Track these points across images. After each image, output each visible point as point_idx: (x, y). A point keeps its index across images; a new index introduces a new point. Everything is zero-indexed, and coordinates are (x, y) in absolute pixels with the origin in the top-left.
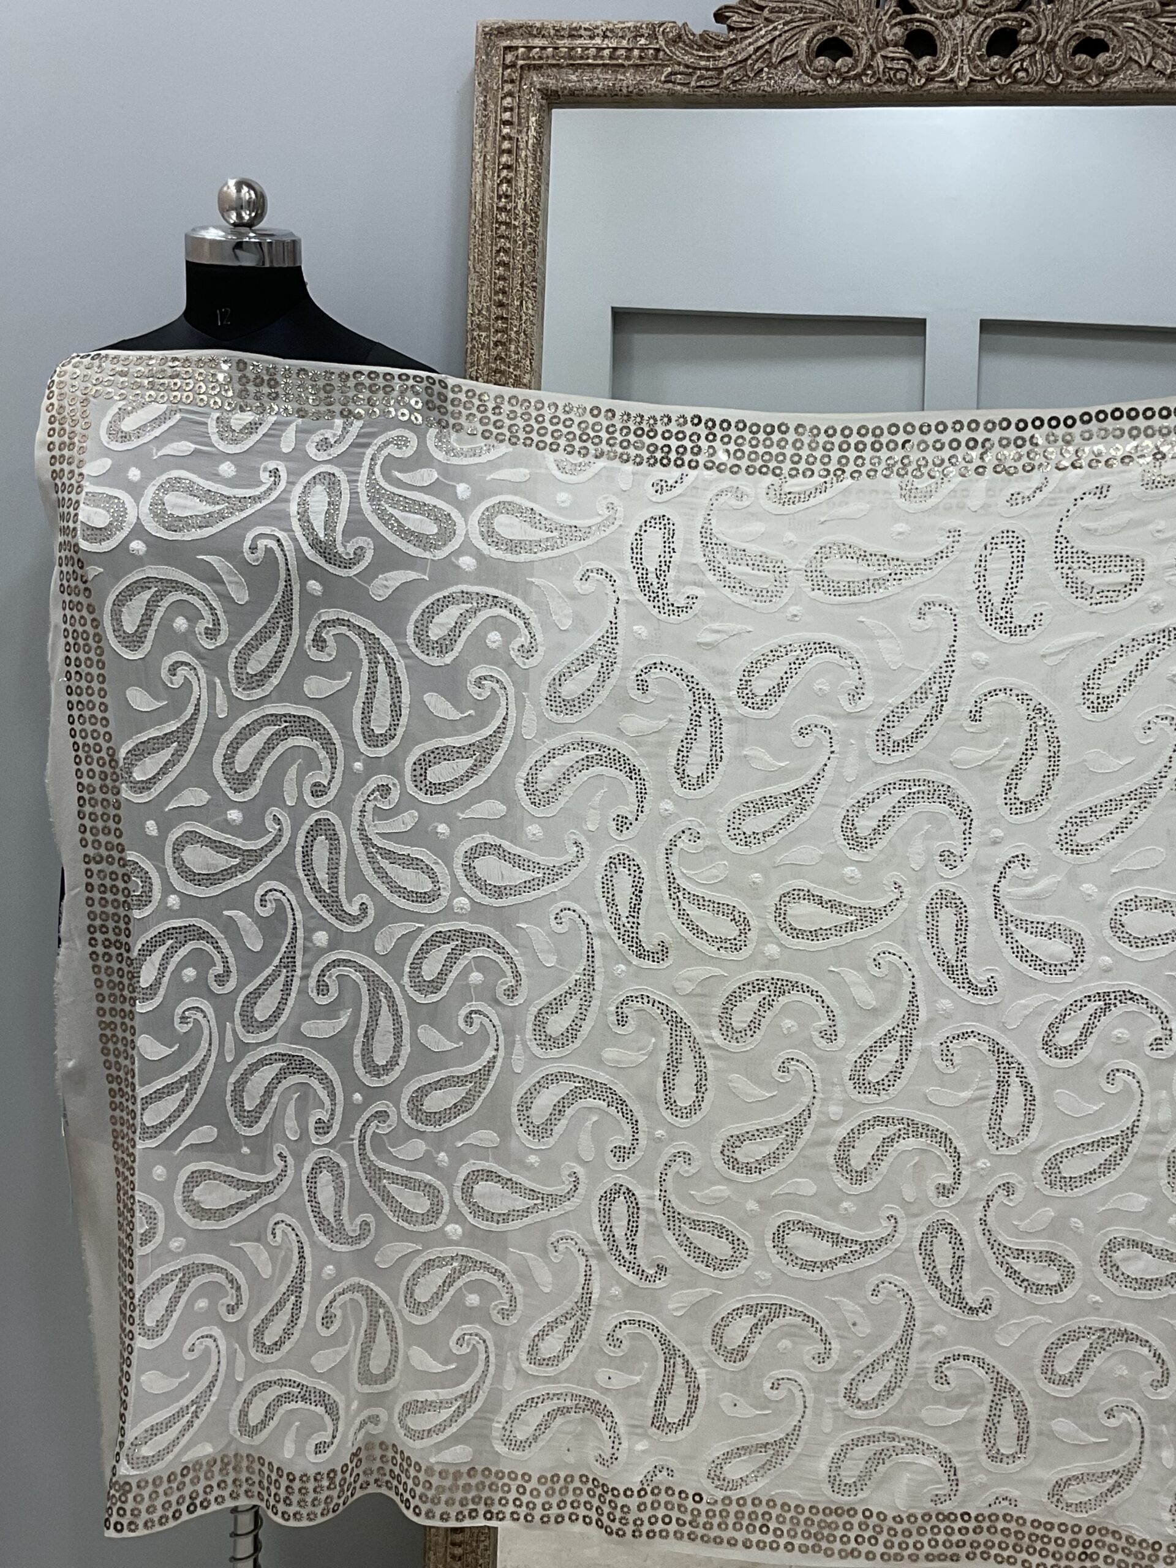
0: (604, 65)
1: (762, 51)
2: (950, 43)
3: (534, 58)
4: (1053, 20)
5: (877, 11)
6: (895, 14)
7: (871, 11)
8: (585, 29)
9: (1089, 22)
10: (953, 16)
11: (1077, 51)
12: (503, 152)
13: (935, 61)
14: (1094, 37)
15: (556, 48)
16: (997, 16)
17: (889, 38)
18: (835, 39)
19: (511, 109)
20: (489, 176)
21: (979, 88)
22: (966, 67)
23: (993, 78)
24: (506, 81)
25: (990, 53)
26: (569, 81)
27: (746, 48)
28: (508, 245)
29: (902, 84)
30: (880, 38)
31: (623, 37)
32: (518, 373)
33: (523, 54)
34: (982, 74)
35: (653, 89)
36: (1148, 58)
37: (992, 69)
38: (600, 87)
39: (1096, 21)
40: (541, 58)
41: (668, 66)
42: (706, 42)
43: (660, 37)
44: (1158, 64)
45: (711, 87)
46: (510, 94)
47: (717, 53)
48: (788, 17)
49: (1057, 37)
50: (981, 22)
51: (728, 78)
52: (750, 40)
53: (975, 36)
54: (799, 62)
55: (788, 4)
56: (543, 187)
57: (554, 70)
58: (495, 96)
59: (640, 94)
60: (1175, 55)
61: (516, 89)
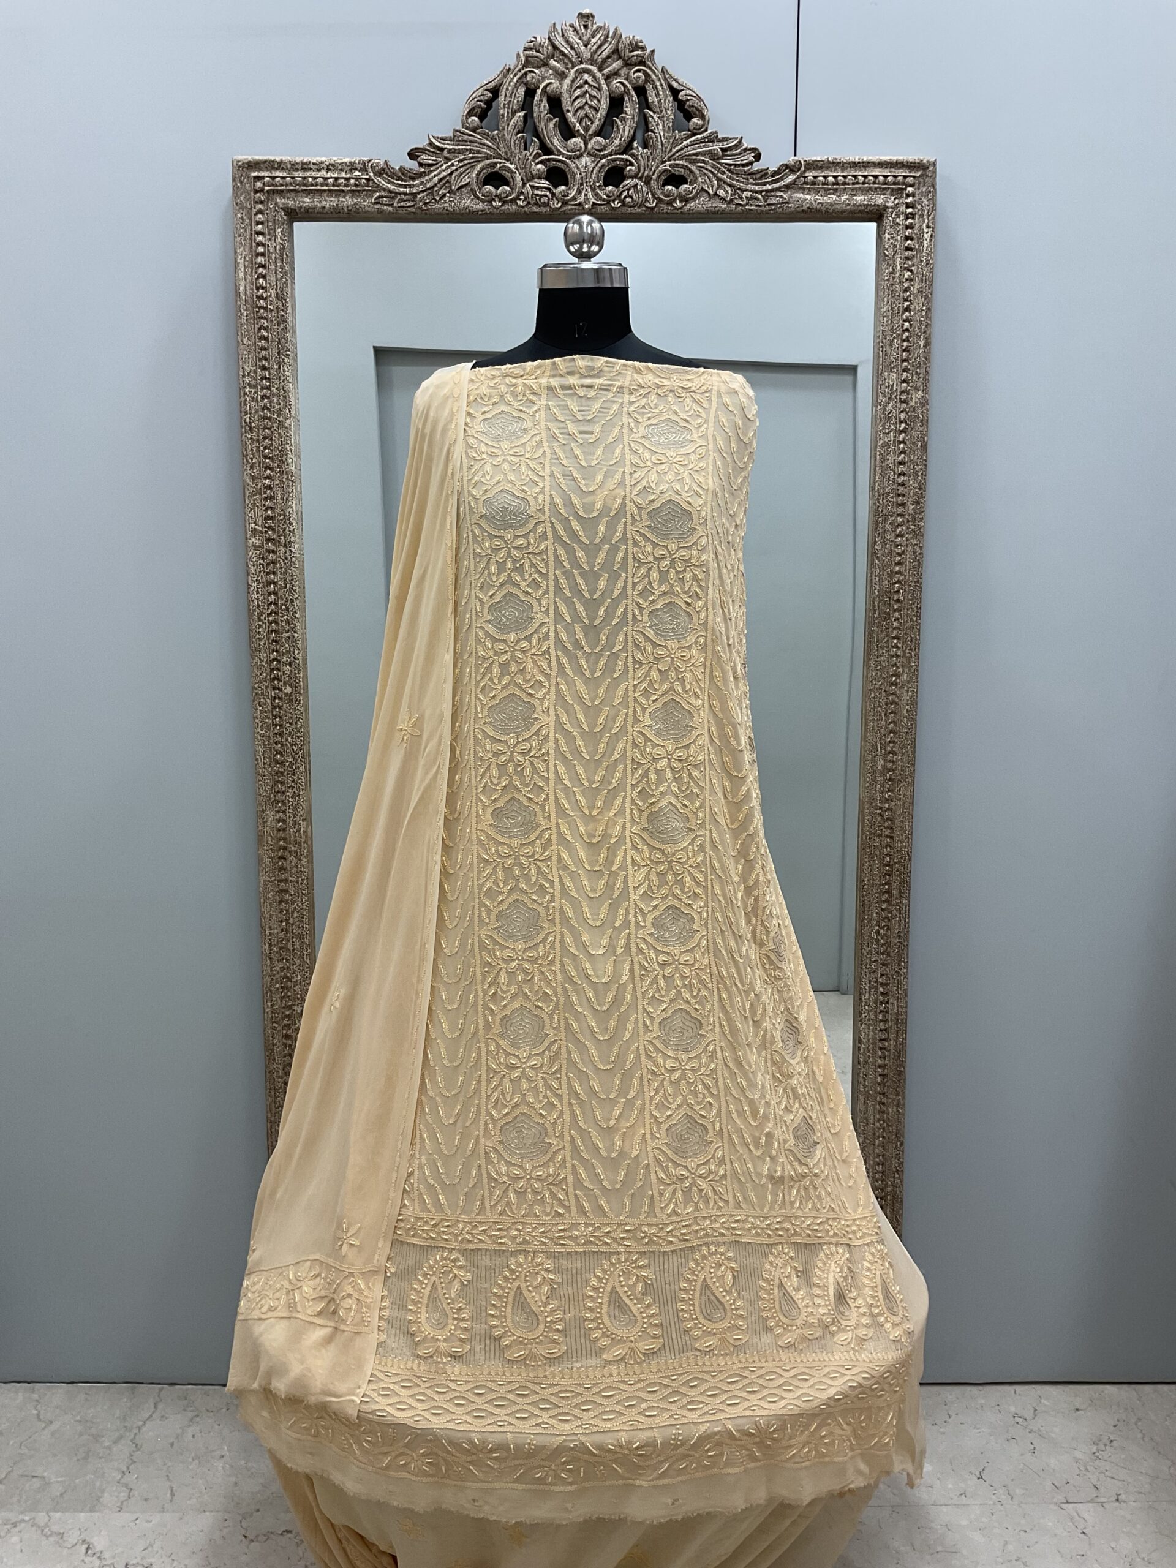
0: (330, 191)
1: (444, 181)
2: (578, 176)
4: (648, 161)
5: (524, 152)
6: (538, 155)
7: (521, 152)
8: (314, 164)
9: (673, 162)
10: (578, 157)
11: (665, 183)
12: (258, 255)
13: (568, 190)
14: (677, 173)
15: (293, 178)
16: (609, 158)
17: (534, 173)
18: (496, 173)
19: (262, 223)
20: (249, 272)
21: (599, 210)
22: (590, 195)
23: (609, 202)
24: (257, 203)
25: (606, 185)
26: (304, 202)
27: (432, 179)
28: (267, 324)
29: (545, 206)
30: (528, 170)
31: (342, 170)
32: (281, 419)
33: (268, 182)
34: (601, 199)
35: (367, 209)
36: (714, 189)
37: (608, 196)
38: (327, 206)
39: (677, 162)
40: (282, 185)
41: (376, 191)
42: (403, 174)
43: (370, 170)
44: (721, 193)
45: (408, 207)
46: (260, 212)
47: (412, 183)
48: (461, 157)
49: (651, 173)
50: (598, 162)
51: (421, 199)
52: (435, 173)
53: (595, 172)
54: (471, 190)
55: (461, 147)
56: (289, 281)
57: (293, 194)
58: (249, 213)
59: (357, 212)
60: (734, 187)
61: (265, 208)
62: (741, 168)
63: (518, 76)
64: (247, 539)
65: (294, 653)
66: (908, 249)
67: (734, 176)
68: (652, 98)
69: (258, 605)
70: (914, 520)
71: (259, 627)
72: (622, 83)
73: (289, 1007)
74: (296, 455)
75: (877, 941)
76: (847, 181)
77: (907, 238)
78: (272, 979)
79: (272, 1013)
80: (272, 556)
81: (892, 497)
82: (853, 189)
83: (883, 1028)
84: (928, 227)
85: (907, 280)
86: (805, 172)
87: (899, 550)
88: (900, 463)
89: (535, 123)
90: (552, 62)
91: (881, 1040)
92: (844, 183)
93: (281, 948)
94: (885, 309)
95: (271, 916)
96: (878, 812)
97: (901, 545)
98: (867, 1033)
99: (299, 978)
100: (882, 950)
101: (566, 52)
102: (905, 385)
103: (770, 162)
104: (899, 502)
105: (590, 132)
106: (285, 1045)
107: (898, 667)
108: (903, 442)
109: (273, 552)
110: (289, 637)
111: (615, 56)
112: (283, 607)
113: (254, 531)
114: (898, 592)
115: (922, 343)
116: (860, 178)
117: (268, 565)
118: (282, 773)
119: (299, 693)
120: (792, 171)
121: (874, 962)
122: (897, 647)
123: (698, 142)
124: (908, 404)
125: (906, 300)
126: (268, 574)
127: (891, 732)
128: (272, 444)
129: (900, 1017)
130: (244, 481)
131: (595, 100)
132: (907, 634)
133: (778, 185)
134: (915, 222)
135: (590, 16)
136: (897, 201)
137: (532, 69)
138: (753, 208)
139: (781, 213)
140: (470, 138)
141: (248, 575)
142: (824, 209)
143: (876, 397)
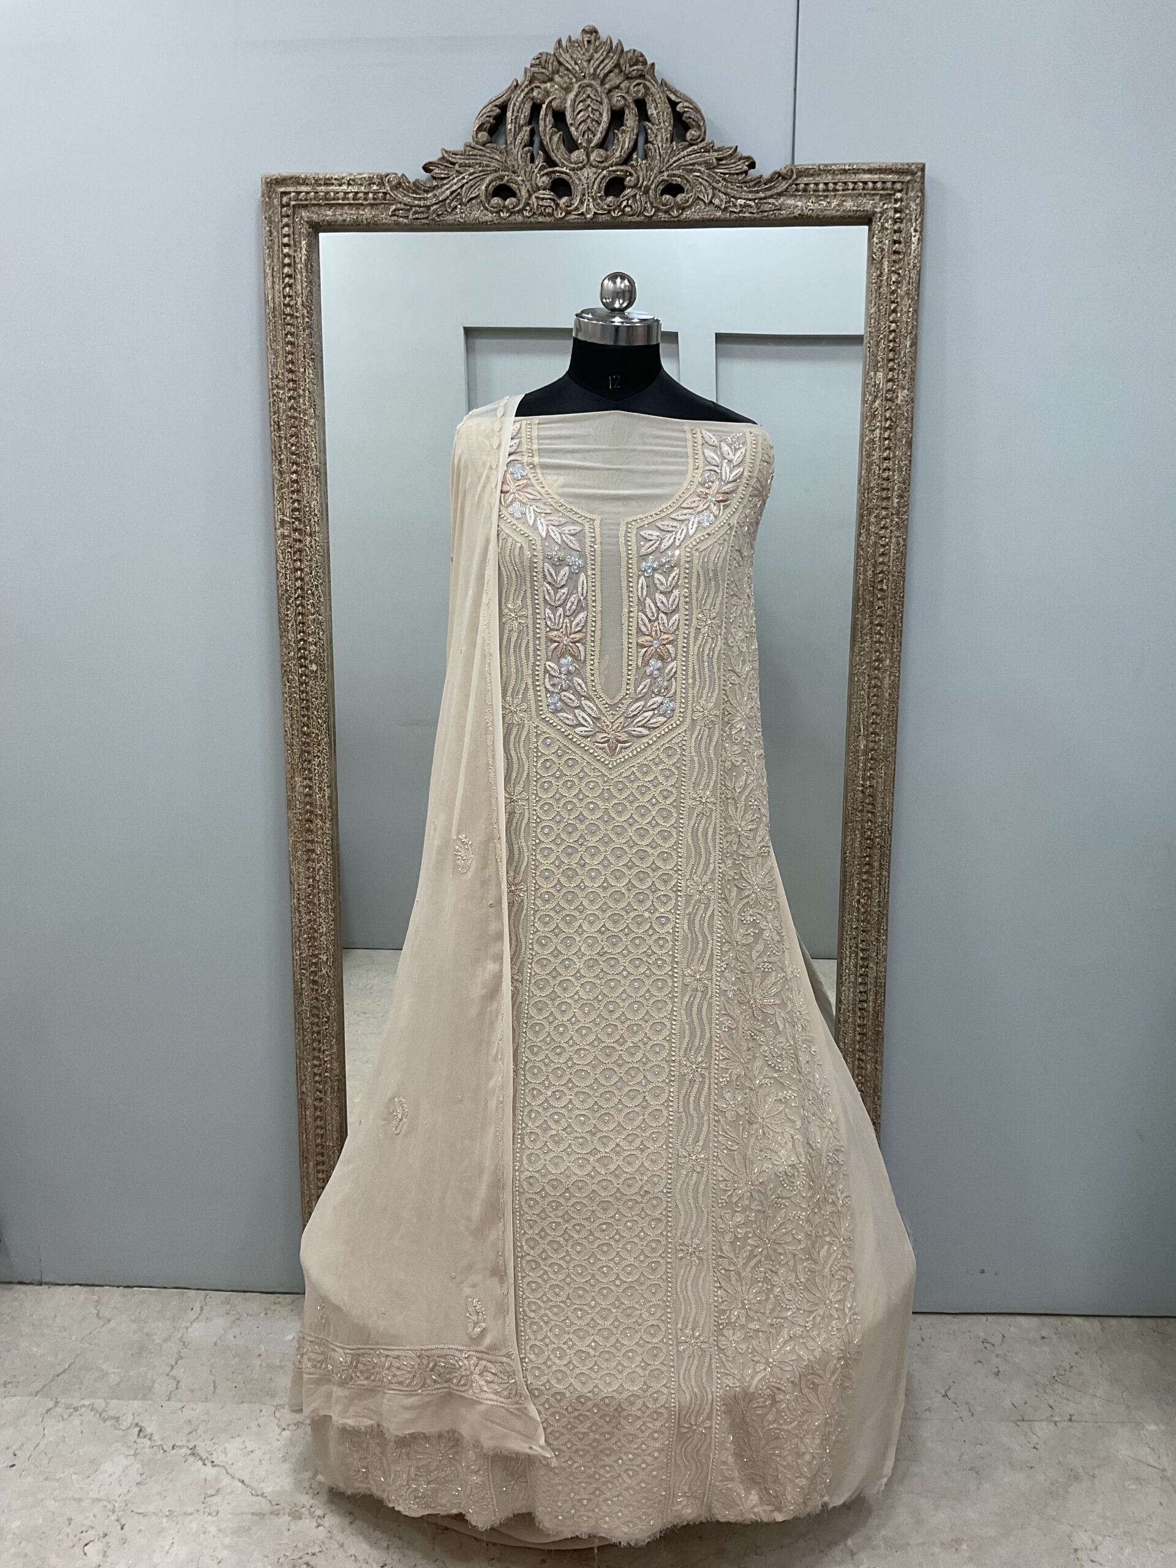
0: (350, 204)
2: (580, 188)
3: (301, 200)
4: (647, 171)
5: (530, 165)
6: (542, 168)
7: (527, 166)
8: (335, 179)
9: (670, 172)
10: (581, 169)
11: (663, 193)
12: (284, 265)
13: (571, 200)
14: (674, 183)
15: (316, 193)
16: (610, 169)
17: (540, 184)
18: (504, 185)
19: (288, 236)
20: (277, 282)
21: (601, 219)
22: (591, 206)
23: (609, 212)
24: (284, 216)
25: (607, 194)
26: (327, 216)
27: (444, 192)
28: (293, 330)
29: (550, 216)
30: (533, 182)
31: (361, 185)
32: (306, 418)
33: (294, 197)
34: (602, 209)
35: (384, 221)
36: (710, 197)
37: (608, 206)
38: (348, 219)
39: (675, 172)
40: (306, 200)
41: (393, 204)
42: (418, 188)
43: (387, 184)
44: (716, 201)
45: (422, 219)
46: (287, 225)
47: (426, 195)
48: (472, 170)
49: (650, 183)
50: (600, 173)
51: (434, 212)
52: (447, 186)
53: (596, 183)
54: (481, 201)
55: (471, 161)
56: (315, 289)
57: (316, 208)
58: (277, 226)
59: (375, 223)
60: (728, 195)
61: (291, 222)
62: (735, 176)
63: (526, 90)
64: (276, 529)
65: (319, 634)
66: (895, 252)
67: (729, 185)
68: (652, 111)
69: (287, 591)
70: (898, 513)
71: (288, 609)
72: (623, 97)
73: (316, 956)
74: (320, 452)
75: (858, 909)
76: (838, 187)
77: (895, 242)
78: (301, 930)
79: (300, 960)
80: (298, 545)
81: (877, 492)
82: (843, 196)
84: (916, 231)
85: (894, 282)
86: (796, 179)
87: (881, 542)
88: (885, 459)
89: (540, 136)
90: (557, 78)
91: (860, 1001)
93: (308, 902)
94: (872, 311)
95: (299, 873)
96: (860, 788)
97: (885, 537)
98: (849, 995)
99: (325, 929)
100: (863, 918)
101: (570, 68)
102: (890, 384)
103: (765, 169)
104: (884, 496)
105: (592, 145)
106: (312, 990)
107: (881, 653)
108: (888, 439)
109: (300, 541)
110: (314, 619)
111: (617, 71)
112: (309, 592)
113: (282, 522)
114: (882, 581)
115: (908, 344)
116: (850, 184)
117: (295, 553)
118: (308, 743)
119: (324, 671)
120: (784, 178)
121: (856, 928)
122: (880, 634)
123: (695, 152)
124: (893, 402)
125: (893, 302)
126: (295, 561)
127: (873, 714)
128: (298, 441)
129: (878, 981)
130: (273, 476)
131: (597, 114)
132: (889, 622)
133: (769, 193)
134: (903, 226)
135: (593, 31)
136: (886, 206)
137: (538, 84)
138: (747, 215)
139: (773, 220)
140: (480, 153)
141: (277, 561)
142: (814, 214)
143: (864, 395)
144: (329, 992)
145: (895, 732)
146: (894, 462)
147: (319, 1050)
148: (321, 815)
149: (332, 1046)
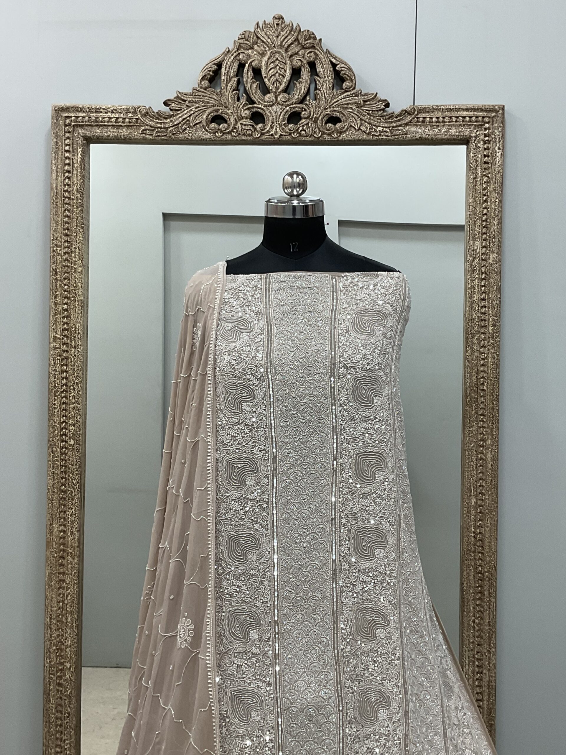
0: (113, 125)
1: (185, 120)
2: (271, 118)
3: (79, 122)
4: (316, 108)
5: (237, 103)
6: (245, 105)
7: (235, 103)
8: (103, 109)
9: (332, 109)
10: (271, 106)
11: (327, 122)
12: (66, 165)
13: (264, 126)
14: (335, 116)
15: (90, 117)
16: (291, 106)
17: (243, 115)
18: (219, 115)
19: (69, 145)
20: (60, 175)
21: (284, 138)
22: (278, 129)
23: (290, 134)
24: (66, 132)
25: (289, 122)
26: (96, 133)
27: (178, 119)
28: (69, 208)
29: (250, 136)
30: (239, 114)
31: (121, 113)
32: (76, 267)
33: (74, 120)
34: (286, 132)
35: (136, 137)
36: (359, 126)
37: (290, 130)
38: (111, 135)
39: (335, 109)
40: (82, 122)
41: (142, 126)
42: (160, 116)
43: (139, 113)
44: (363, 128)
45: (163, 136)
46: (68, 138)
47: (165, 121)
48: (197, 105)
49: (318, 116)
50: (284, 109)
51: (171, 132)
52: (180, 115)
53: (282, 115)
54: (203, 126)
56: (86, 181)
57: (89, 127)
58: (61, 139)
59: (130, 139)
60: (371, 124)
61: (71, 136)
62: (376, 112)
63: (235, 54)
64: (50, 343)
65: (77, 418)
66: (485, 163)
67: (372, 118)
68: (319, 69)
69: (55, 386)
70: (493, 337)
71: (55, 400)
72: (300, 60)
74: (84, 290)
75: (474, 627)
76: (445, 120)
77: (485, 156)
78: (51, 643)
79: (50, 667)
80: (65, 355)
81: (478, 322)
82: (449, 125)
83: (478, 691)
84: (499, 149)
85: (485, 182)
86: (417, 114)
87: (482, 357)
88: (482, 300)
89: (244, 85)
90: (256, 47)
92: (443, 122)
93: (58, 621)
94: (471, 201)
95: (52, 598)
96: (473, 535)
97: (484, 353)
99: (70, 642)
100: (477, 634)
101: (265, 41)
102: (485, 249)
103: (396, 108)
104: (483, 325)
105: (279, 90)
106: (58, 691)
107: (484, 435)
108: (484, 286)
109: (67, 351)
110: (74, 407)
111: (296, 43)
112: (72, 387)
113: (55, 338)
114: (483, 384)
115: (496, 223)
116: (454, 118)
117: (63, 360)
118: (65, 498)
119: (79, 444)
120: (409, 114)
121: (472, 642)
122: (483, 421)
123: (348, 96)
124: (487, 261)
125: (485, 195)
126: (63, 365)
127: (480, 479)
128: (69, 283)
129: (491, 684)
130: (50, 306)
131: (283, 71)
132: (490, 413)
133: (400, 123)
134: (490, 145)
135: (281, 18)
136: (478, 133)
137: (243, 51)
138: (384, 137)
139: (402, 141)
140: (203, 94)
141: (49, 366)
142: (430, 138)
143: (466, 256)
144: (71, 693)
145: (497, 494)
146: (489, 302)
147: (61, 739)
148: (71, 553)
149: (71, 736)
